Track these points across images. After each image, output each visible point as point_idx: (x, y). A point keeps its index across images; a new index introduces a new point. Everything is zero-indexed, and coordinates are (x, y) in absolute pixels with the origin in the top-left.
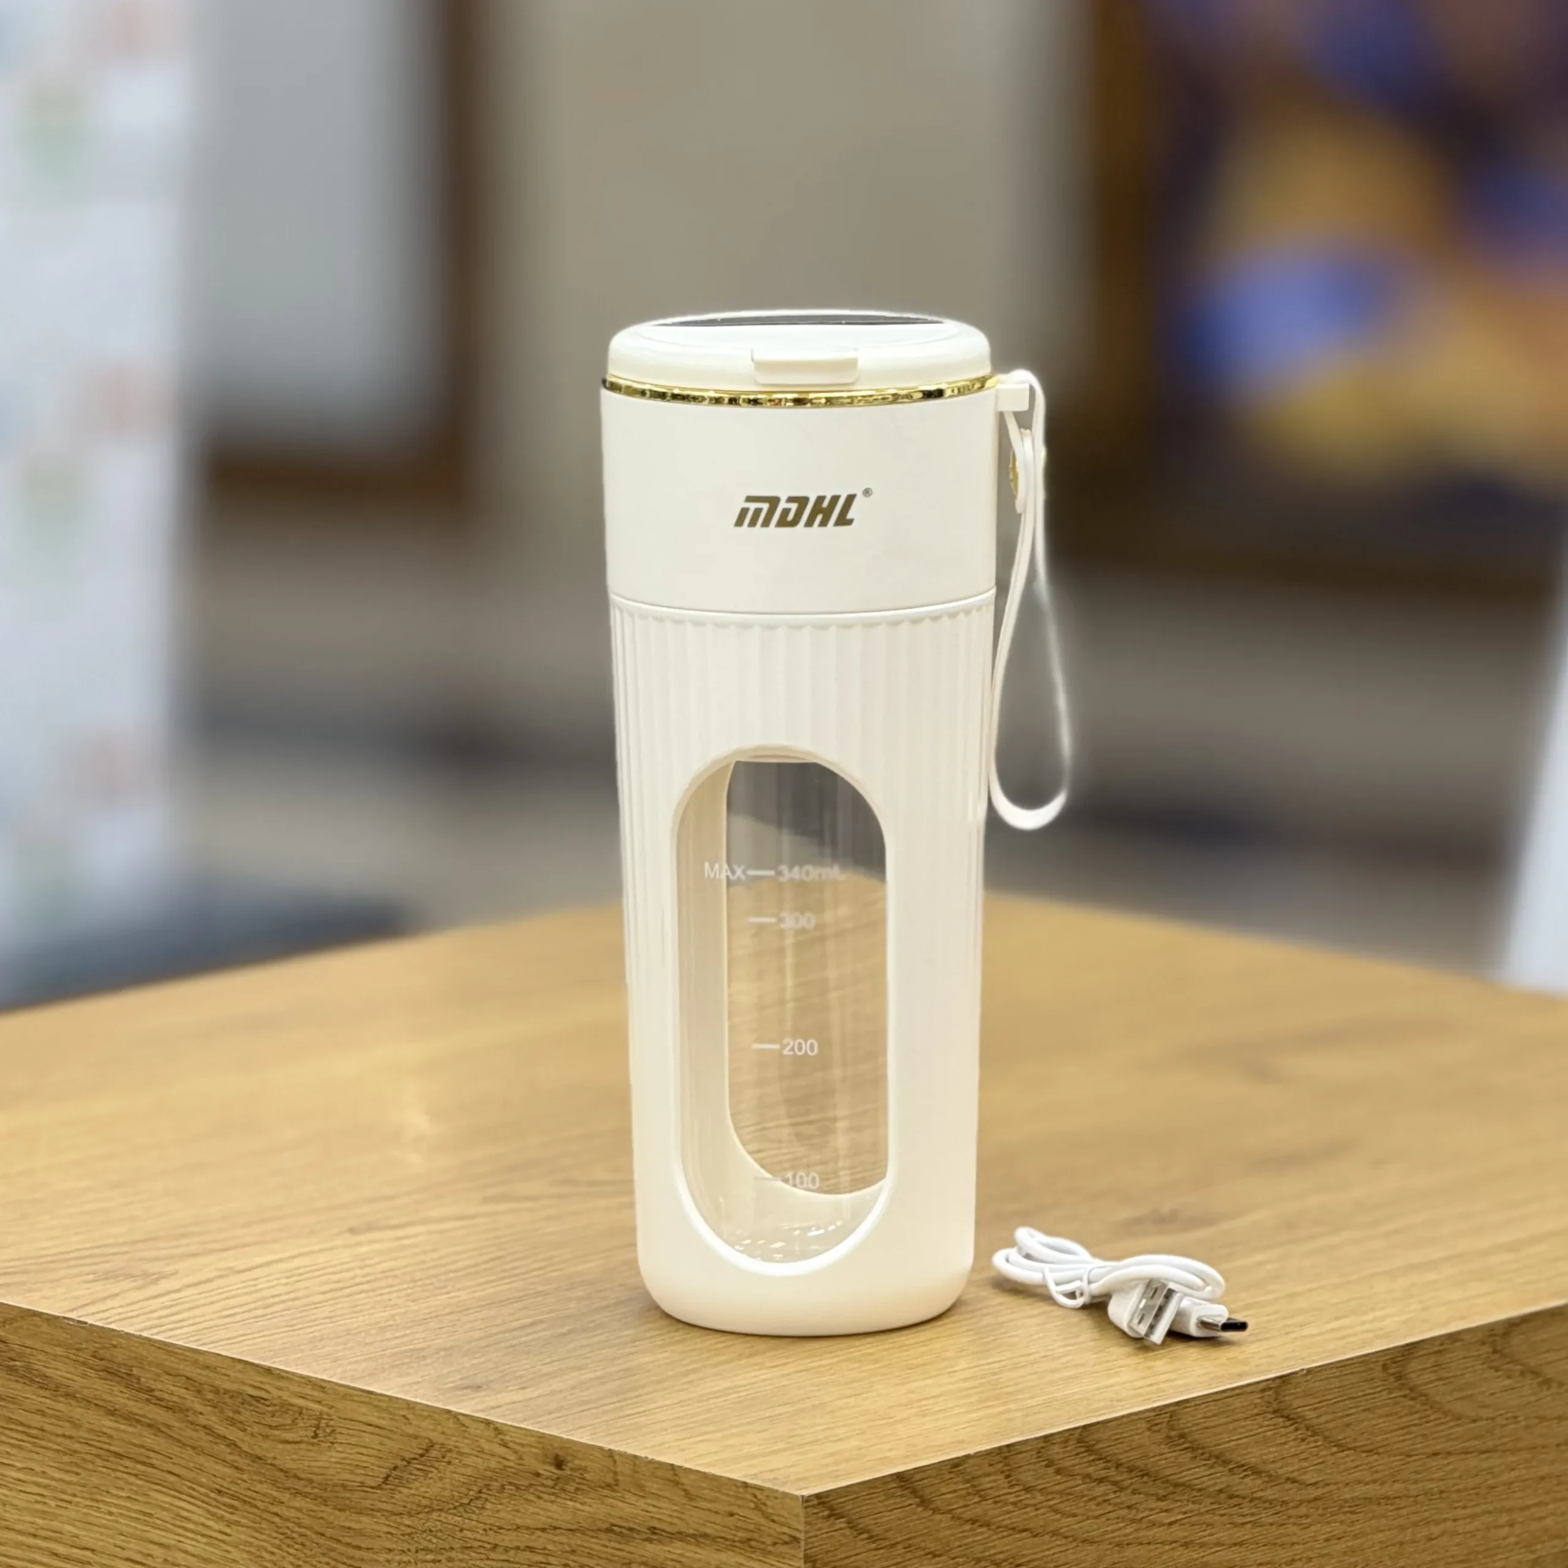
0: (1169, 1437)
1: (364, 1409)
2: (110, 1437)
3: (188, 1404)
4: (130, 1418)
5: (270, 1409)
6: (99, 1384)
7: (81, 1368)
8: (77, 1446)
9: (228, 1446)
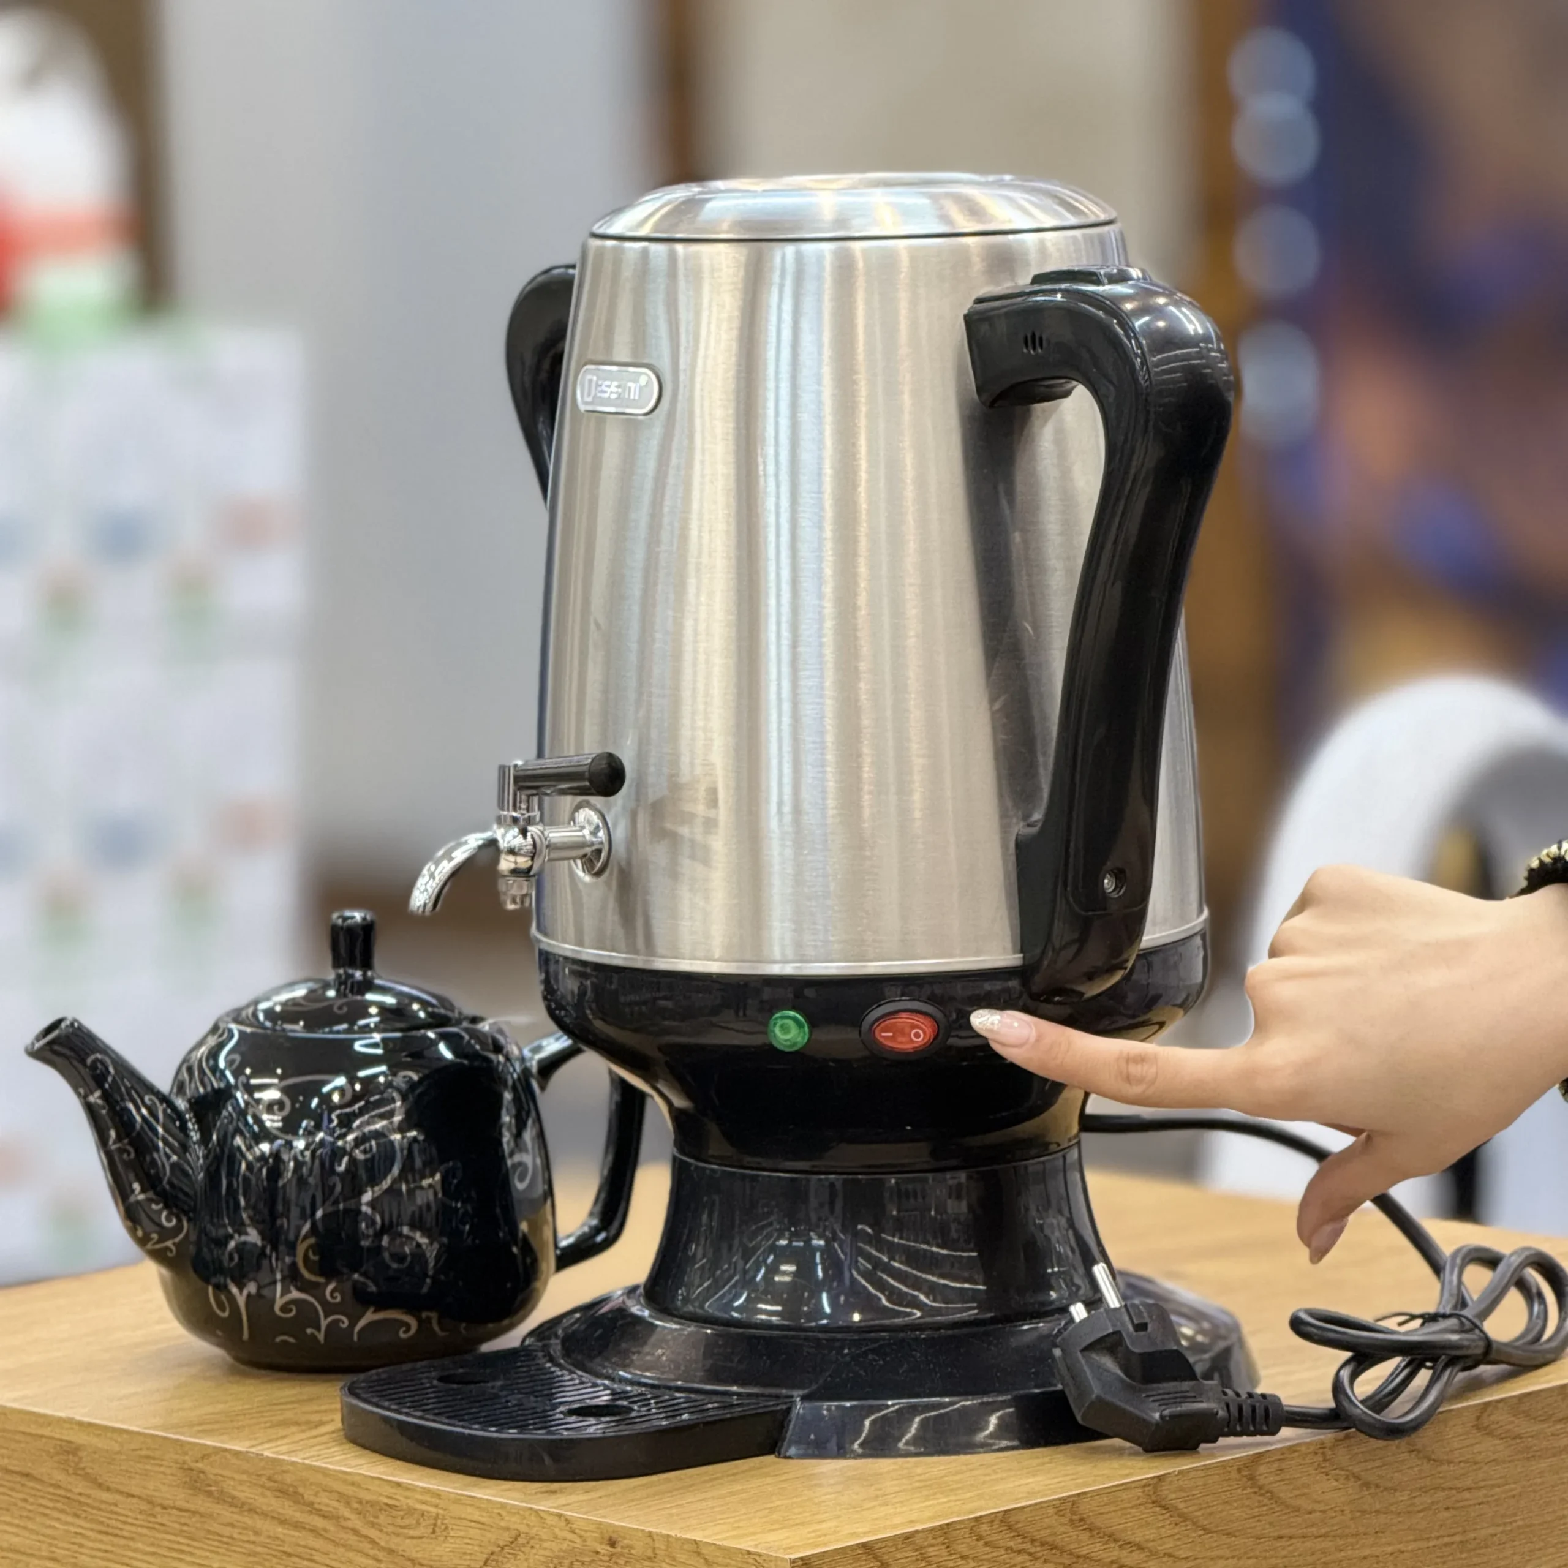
0: (1071, 1520)
1: (469, 1509)
2: (283, 1541)
3: (340, 1514)
4: (297, 1526)
5: (401, 1513)
6: (273, 1501)
7: (260, 1490)
8: (259, 1549)
9: (370, 1543)
